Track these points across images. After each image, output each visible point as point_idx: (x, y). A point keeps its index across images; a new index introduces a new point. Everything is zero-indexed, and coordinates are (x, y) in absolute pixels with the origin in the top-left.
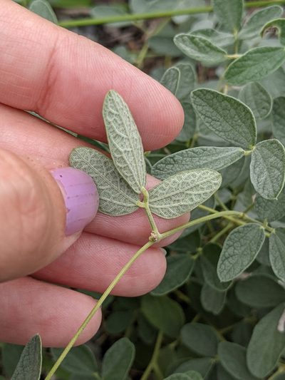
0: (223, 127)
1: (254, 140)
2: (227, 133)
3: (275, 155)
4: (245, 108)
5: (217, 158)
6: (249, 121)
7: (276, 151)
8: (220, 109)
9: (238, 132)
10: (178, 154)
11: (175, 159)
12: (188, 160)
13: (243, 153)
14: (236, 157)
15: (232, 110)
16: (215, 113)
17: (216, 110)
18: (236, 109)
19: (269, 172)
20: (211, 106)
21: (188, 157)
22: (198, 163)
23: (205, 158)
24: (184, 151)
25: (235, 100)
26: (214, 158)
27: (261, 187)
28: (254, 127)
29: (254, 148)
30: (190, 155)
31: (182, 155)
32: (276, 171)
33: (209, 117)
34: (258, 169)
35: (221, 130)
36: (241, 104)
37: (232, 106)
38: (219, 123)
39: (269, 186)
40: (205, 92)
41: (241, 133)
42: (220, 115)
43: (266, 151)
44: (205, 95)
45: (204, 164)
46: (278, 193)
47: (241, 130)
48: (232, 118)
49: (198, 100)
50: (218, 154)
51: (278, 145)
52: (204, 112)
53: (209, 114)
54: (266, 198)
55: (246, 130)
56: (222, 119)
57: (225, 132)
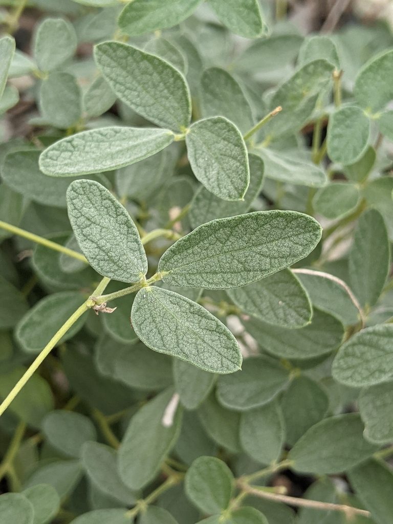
0: (142, 99)
1: (186, 118)
2: (148, 109)
3: (224, 139)
4: (174, 72)
5: (136, 143)
6: (181, 92)
7: (225, 133)
8: (137, 72)
9: (164, 106)
10: (77, 137)
11: (75, 143)
12: (93, 145)
13: (172, 137)
14: (163, 143)
15: (155, 74)
16: (129, 79)
17: (131, 73)
18: (160, 73)
19: (220, 163)
20: (124, 68)
21: (93, 141)
22: (109, 150)
23: (118, 143)
24: (87, 132)
25: (160, 61)
26: (131, 143)
27: (215, 184)
28: (187, 100)
29: (188, 130)
30: (95, 139)
31: (83, 137)
32: (232, 162)
33: (121, 84)
34: (201, 160)
35: (138, 102)
36: (168, 67)
37: (155, 68)
38: (136, 93)
39: (226, 182)
40: (115, 46)
41: (167, 109)
42: (139, 82)
43: (208, 135)
44: (115, 51)
45: (118, 152)
46: (243, 190)
47: (168, 105)
48: (155, 86)
49: (104, 57)
50: (137, 137)
51: (227, 124)
52: (113, 75)
53: (120, 79)
54: (227, 199)
55: (176, 105)
56: (139, 88)
57: (144, 106)
